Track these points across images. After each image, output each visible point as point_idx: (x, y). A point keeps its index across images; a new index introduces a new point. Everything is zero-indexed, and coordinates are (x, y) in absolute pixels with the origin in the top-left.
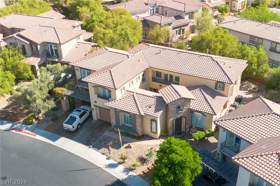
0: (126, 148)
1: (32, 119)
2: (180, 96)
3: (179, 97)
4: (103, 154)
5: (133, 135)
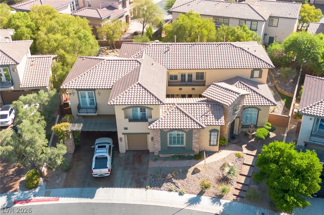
0: (193, 173)
1: (36, 179)
2: (238, 94)
3: (238, 96)
4: (170, 191)
5: (188, 156)
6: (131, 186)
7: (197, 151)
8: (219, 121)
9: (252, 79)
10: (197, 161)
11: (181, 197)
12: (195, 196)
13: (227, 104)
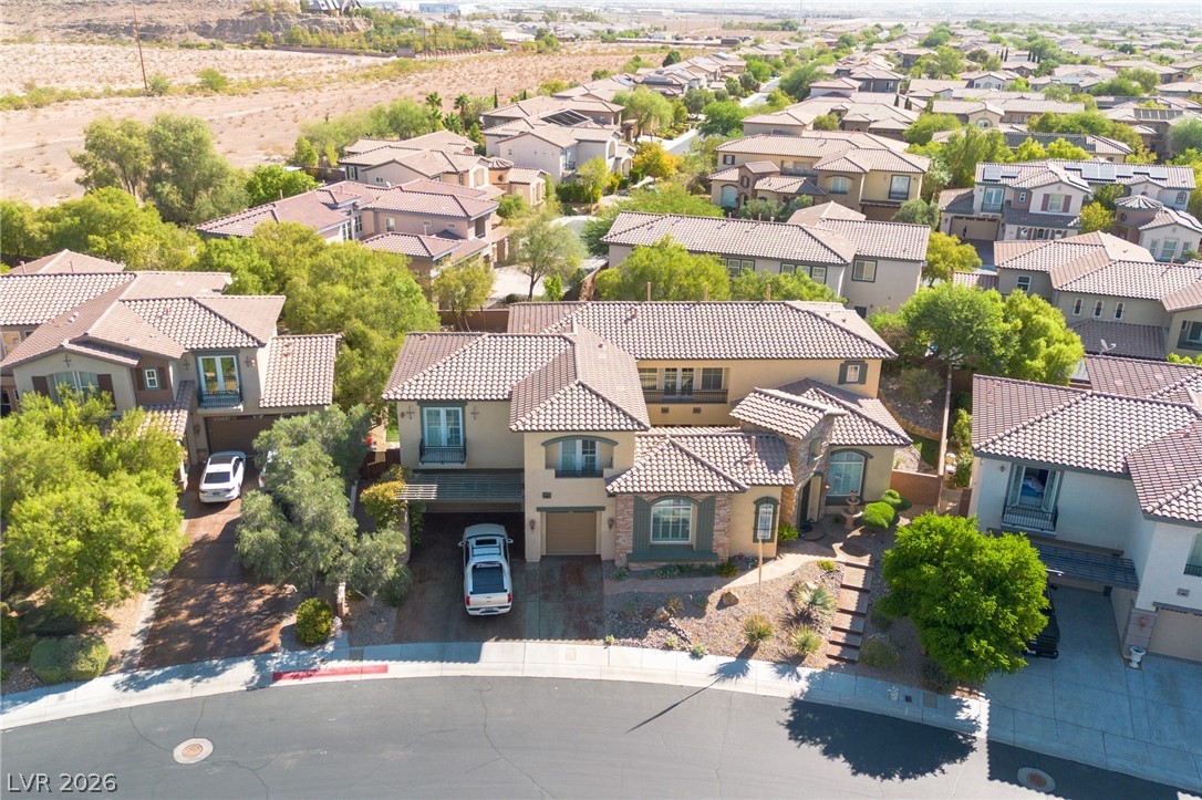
0: (721, 606)
1: (326, 621)
2: (821, 411)
3: (821, 415)
4: (668, 647)
5: (702, 566)
6: (564, 636)
7: (723, 554)
8: (780, 476)
9: (841, 387)
10: (725, 580)
11: (696, 661)
12: (733, 659)
13: (797, 435)
